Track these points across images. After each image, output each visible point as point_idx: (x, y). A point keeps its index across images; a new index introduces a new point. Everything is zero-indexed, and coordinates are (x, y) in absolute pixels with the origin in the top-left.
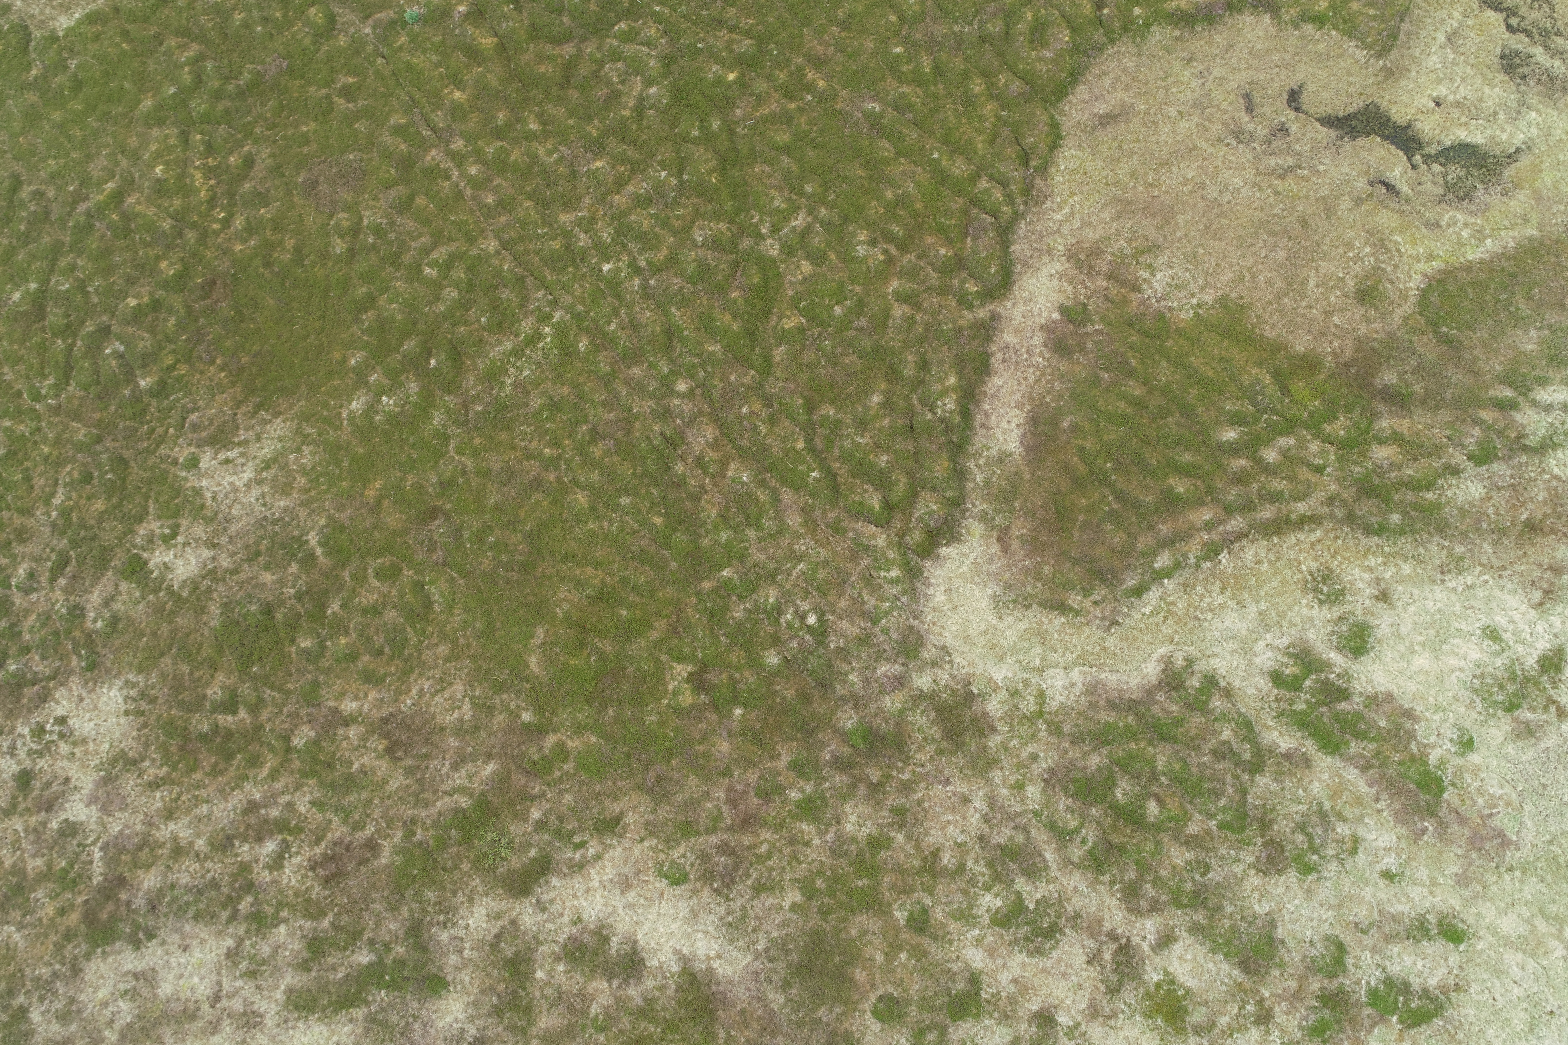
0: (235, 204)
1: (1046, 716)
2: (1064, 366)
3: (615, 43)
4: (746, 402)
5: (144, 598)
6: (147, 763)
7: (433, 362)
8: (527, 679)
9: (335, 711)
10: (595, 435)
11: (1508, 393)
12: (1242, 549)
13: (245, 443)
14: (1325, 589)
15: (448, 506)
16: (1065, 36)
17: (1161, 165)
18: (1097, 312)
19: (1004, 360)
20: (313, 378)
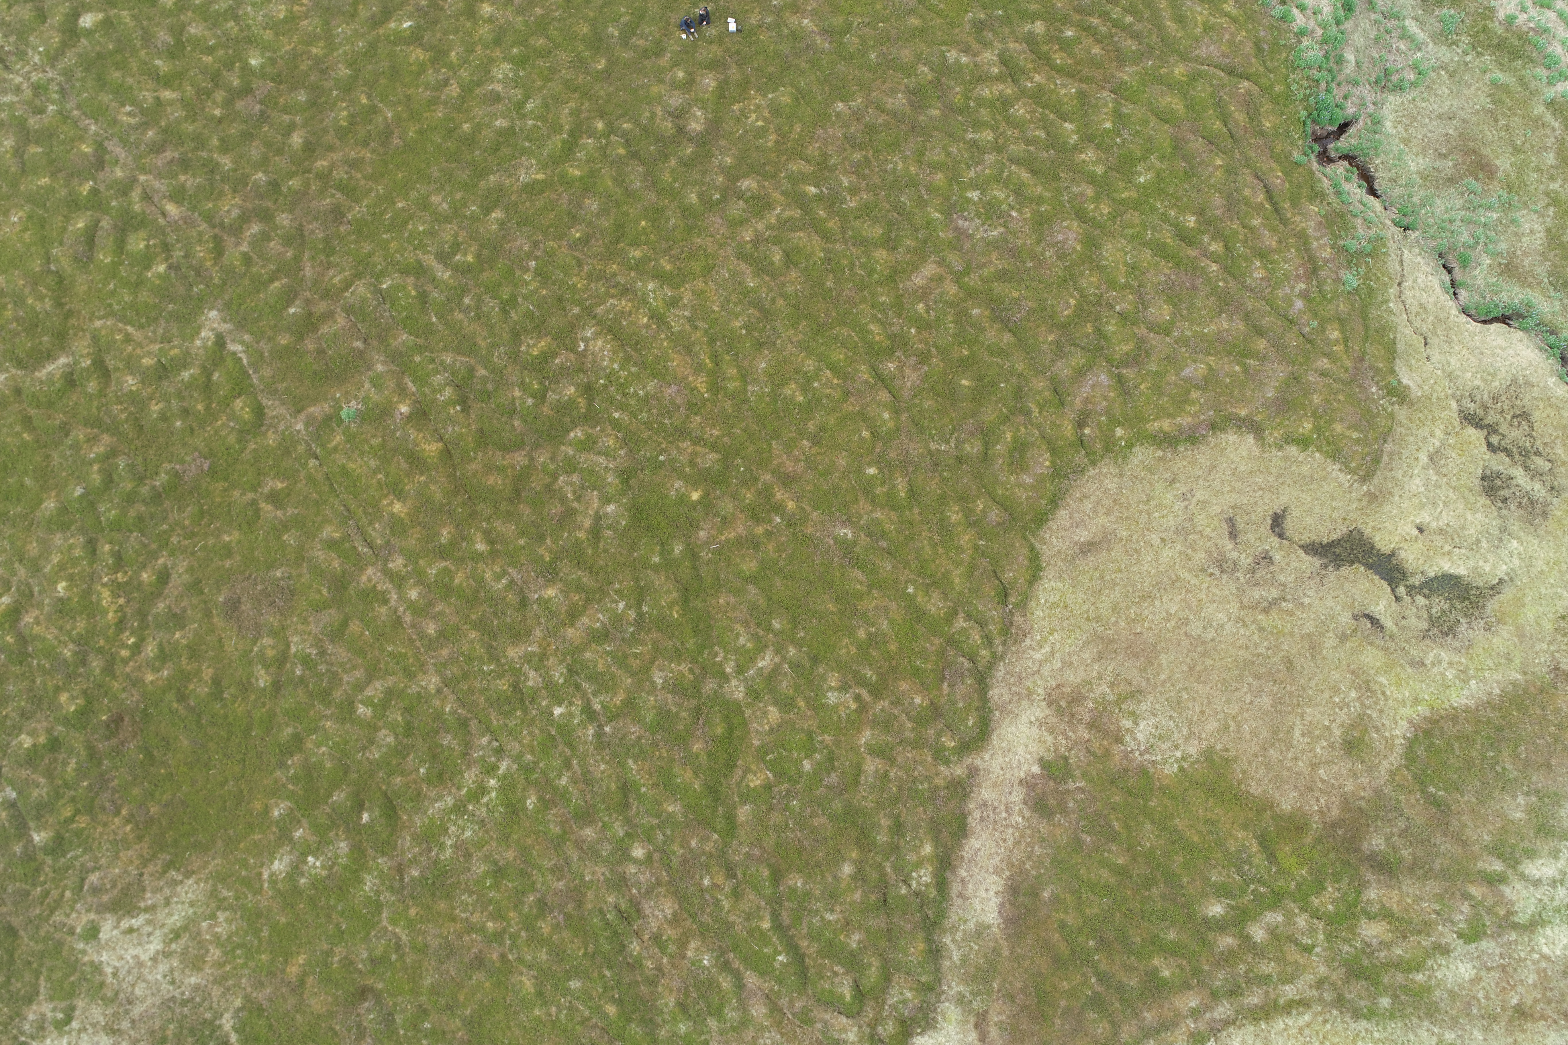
0: (147, 627)
2: (1044, 827)
3: (571, 453)
4: (708, 873)
7: (365, 817)
10: (543, 907)
11: (1497, 866)
12: (1229, 1037)
13: (152, 909)
15: (380, 986)
16: (1046, 460)
17: (1144, 598)
18: (1079, 767)
19: (982, 819)
20: (231, 832)
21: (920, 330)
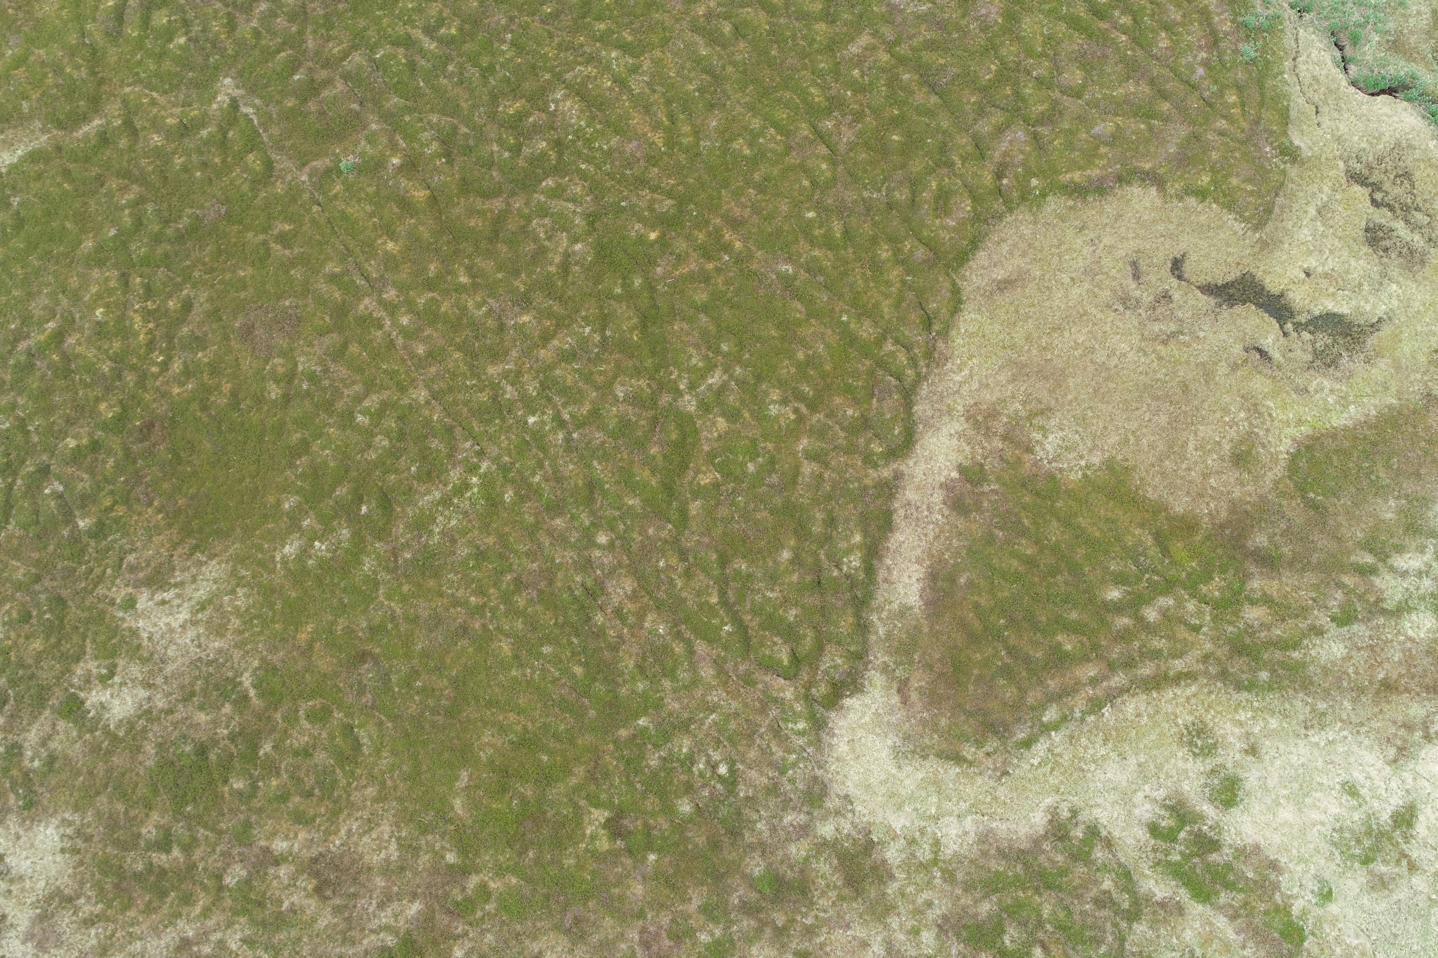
0: (174, 348)
1: (941, 864)
2: (961, 524)
3: (543, 199)
4: (663, 556)
5: (80, 738)
6: (82, 901)
7: (364, 509)
8: (451, 821)
9: (267, 850)
10: (519, 584)
11: (1369, 559)
12: (1123, 703)
13: (181, 584)
14: (1199, 743)
15: (377, 651)
16: (967, 206)
17: (1054, 330)
18: (993, 472)
19: (906, 517)
20: (248, 521)
21: (855, 92)
